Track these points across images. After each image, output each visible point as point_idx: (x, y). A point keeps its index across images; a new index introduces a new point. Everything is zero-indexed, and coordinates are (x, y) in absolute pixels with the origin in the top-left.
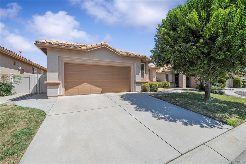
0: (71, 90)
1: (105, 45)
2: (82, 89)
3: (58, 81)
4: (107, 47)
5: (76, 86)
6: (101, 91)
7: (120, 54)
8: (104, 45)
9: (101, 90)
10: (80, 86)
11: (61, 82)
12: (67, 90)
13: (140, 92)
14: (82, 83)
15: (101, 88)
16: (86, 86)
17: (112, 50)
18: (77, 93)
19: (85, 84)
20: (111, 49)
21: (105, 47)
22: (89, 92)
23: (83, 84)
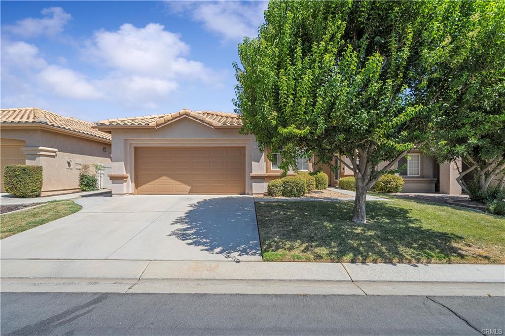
0: (144, 186)
1: (185, 114)
2: (160, 186)
3: (125, 174)
4: (190, 117)
5: (152, 181)
6: (189, 191)
7: (213, 126)
8: (183, 115)
9: (189, 188)
10: (157, 181)
11: (129, 175)
12: (139, 186)
13: (262, 195)
14: (160, 177)
15: (189, 186)
16: (165, 180)
17: (197, 121)
18: (152, 191)
19: (164, 177)
20: (197, 119)
21: (185, 117)
22: (169, 191)
23: (160, 179)
